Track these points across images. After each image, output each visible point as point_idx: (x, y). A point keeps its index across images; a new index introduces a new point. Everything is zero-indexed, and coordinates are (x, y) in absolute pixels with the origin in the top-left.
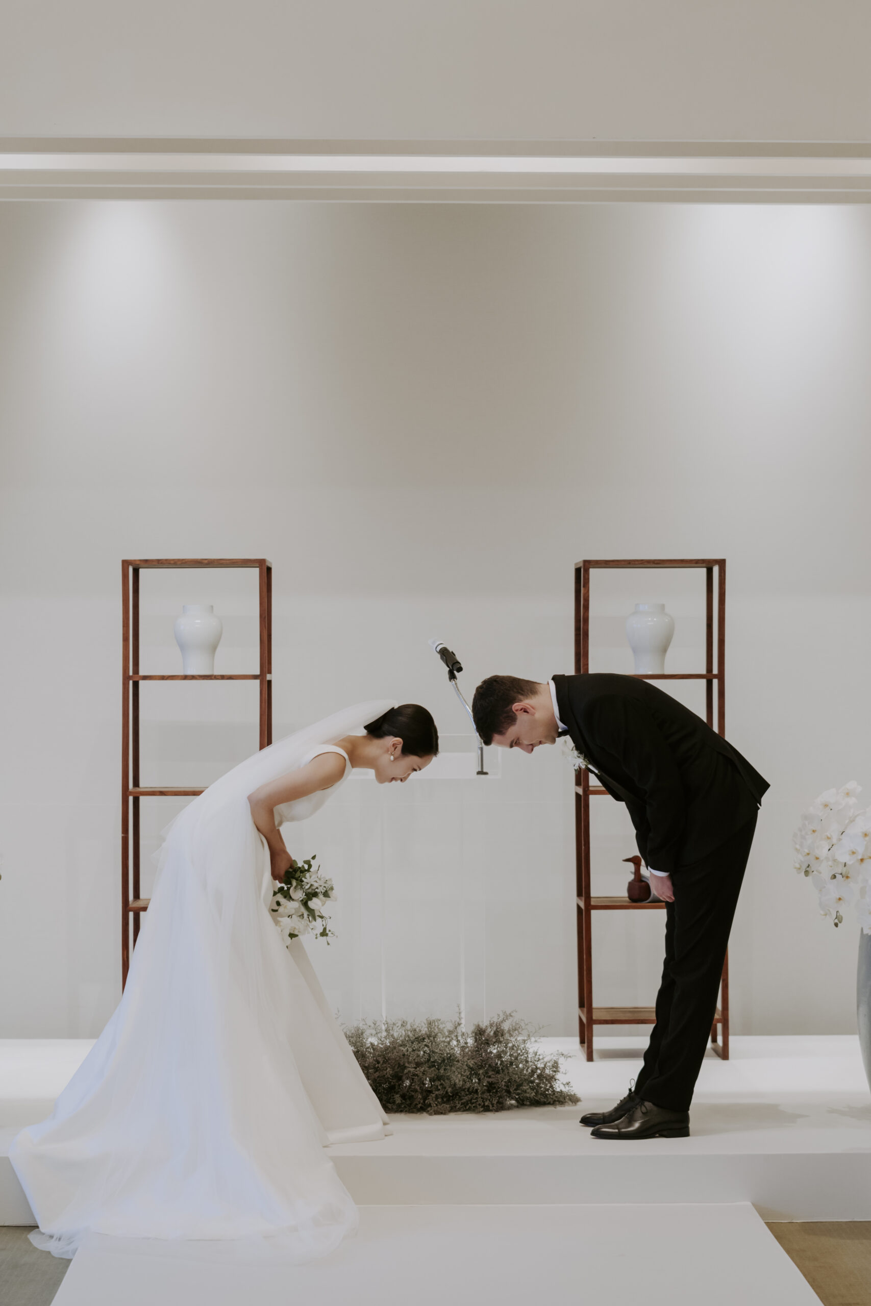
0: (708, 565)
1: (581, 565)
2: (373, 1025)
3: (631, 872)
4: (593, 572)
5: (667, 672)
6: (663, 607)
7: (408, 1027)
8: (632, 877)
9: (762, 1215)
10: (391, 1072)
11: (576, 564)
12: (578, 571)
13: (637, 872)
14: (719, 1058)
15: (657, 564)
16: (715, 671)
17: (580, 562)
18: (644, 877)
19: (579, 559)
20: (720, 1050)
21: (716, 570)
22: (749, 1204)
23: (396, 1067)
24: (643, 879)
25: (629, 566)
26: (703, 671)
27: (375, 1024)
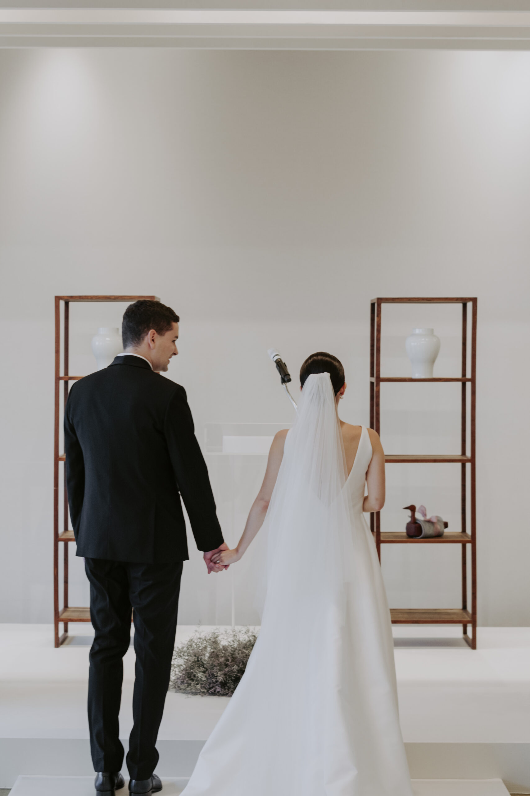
0: (464, 302)
1: (376, 301)
2: (224, 633)
3: (409, 516)
4: (383, 306)
5: (435, 376)
6: (432, 331)
7: (250, 634)
8: (409, 520)
9: (509, 789)
10: (237, 668)
11: (372, 300)
12: (373, 305)
13: (413, 516)
14: (469, 648)
15: (429, 300)
16: (469, 375)
17: (374, 299)
18: (417, 520)
19: (374, 296)
20: (470, 642)
21: (470, 305)
22: (500, 780)
23: (241, 665)
24: (418, 522)
25: (409, 302)
26: (459, 376)
27: (226, 632)
